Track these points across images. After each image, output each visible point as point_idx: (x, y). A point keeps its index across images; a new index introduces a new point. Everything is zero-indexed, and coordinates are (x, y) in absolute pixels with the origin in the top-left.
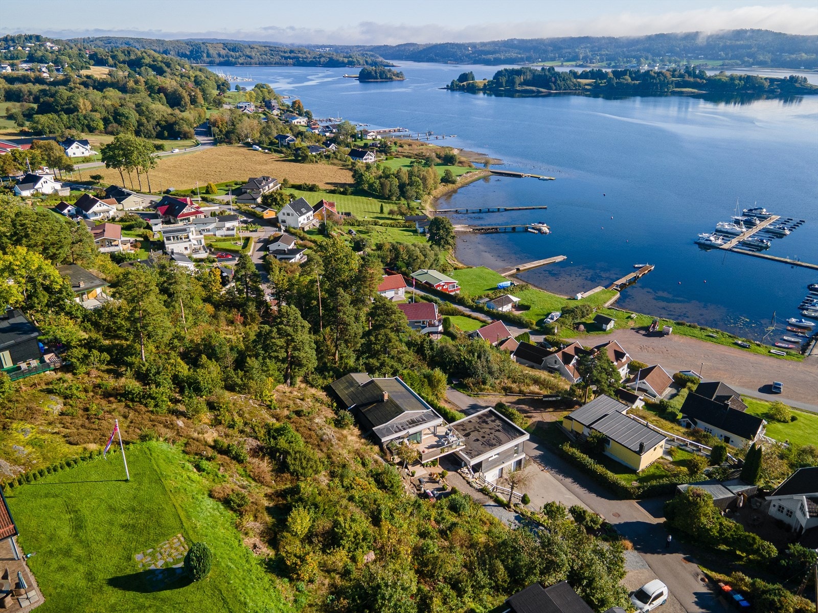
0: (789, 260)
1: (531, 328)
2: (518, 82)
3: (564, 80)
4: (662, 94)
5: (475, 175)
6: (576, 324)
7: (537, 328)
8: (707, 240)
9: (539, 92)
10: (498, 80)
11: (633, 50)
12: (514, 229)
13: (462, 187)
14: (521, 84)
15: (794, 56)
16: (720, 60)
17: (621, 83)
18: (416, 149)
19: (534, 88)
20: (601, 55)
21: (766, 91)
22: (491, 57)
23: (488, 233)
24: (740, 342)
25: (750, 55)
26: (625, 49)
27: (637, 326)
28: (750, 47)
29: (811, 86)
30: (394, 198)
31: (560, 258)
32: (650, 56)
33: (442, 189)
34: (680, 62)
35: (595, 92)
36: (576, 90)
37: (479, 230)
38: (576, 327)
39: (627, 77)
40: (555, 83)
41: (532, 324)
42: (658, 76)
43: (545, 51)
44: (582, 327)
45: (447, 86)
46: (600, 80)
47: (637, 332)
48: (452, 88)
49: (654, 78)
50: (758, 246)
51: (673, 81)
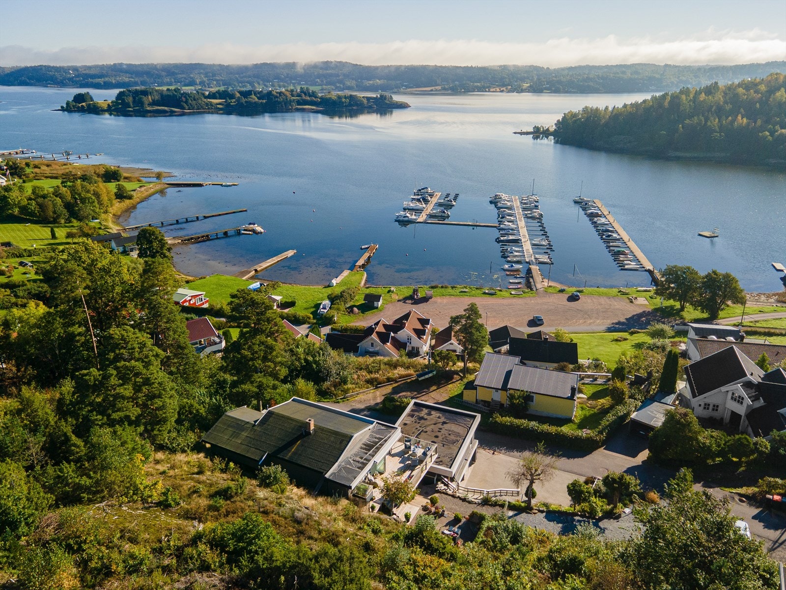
0: (470, 223)
1: (309, 323)
2: (146, 102)
3: (195, 100)
4: (288, 111)
5: (151, 188)
6: (349, 308)
7: (315, 321)
8: (404, 217)
9: (172, 112)
10: (123, 100)
11: (245, 77)
12: (226, 233)
13: (142, 201)
14: (149, 104)
15: (371, 82)
16: (318, 85)
17: (250, 102)
18: (61, 171)
19: (166, 108)
20: (217, 80)
21: (365, 107)
22: (101, 81)
23: (200, 242)
24: (487, 291)
25: (341, 82)
26: (237, 76)
27: (401, 298)
28: (338, 75)
29: (397, 102)
30: (63, 221)
31: (290, 253)
32: (261, 82)
33: (118, 206)
34: (288, 87)
35: (228, 110)
36: (209, 109)
37: (188, 240)
38: (350, 310)
39: (253, 96)
40: (186, 102)
41: (309, 318)
42: (280, 95)
43: (159, 76)
44: (355, 309)
45: (62, 107)
46: (230, 99)
47: (404, 302)
48: (68, 109)
49: (277, 97)
50: (441, 216)
51: (294, 100)
